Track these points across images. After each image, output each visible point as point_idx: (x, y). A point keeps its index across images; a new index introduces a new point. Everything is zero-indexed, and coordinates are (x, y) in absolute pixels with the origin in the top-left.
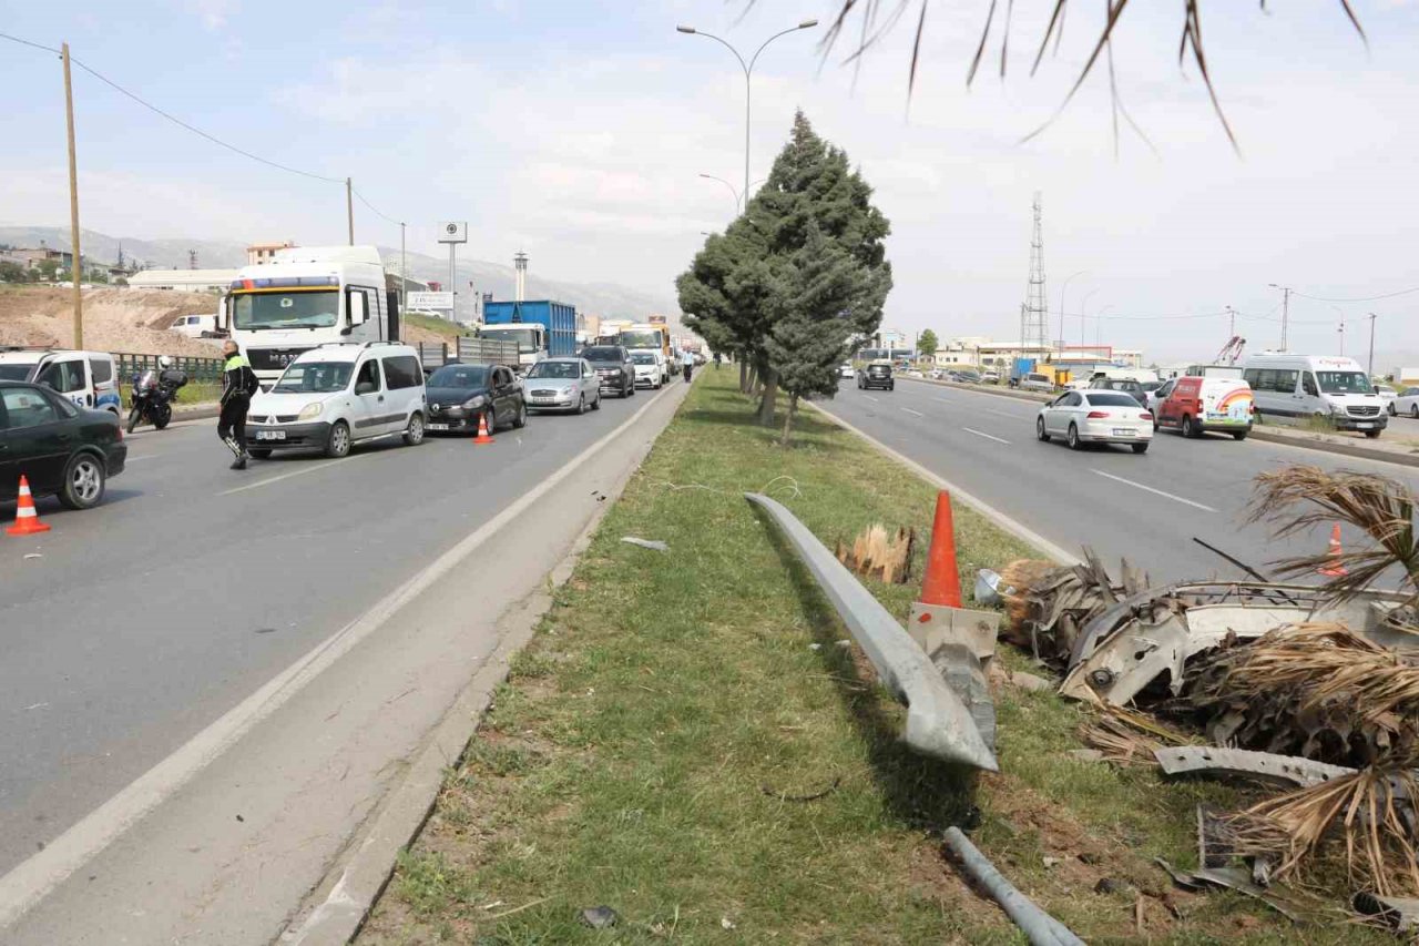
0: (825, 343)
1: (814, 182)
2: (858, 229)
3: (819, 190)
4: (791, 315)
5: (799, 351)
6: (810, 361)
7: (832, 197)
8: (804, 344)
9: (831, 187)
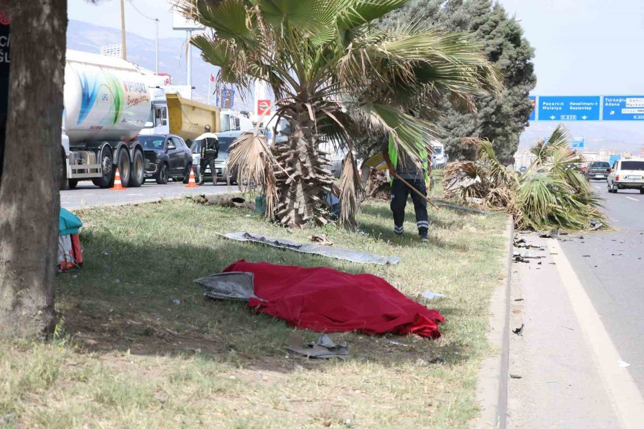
0: (466, 126)
1: (481, 27)
2: (507, 57)
3: (484, 32)
4: (449, 111)
5: (452, 131)
6: (458, 137)
7: (493, 36)
8: (455, 127)
9: (492, 31)
